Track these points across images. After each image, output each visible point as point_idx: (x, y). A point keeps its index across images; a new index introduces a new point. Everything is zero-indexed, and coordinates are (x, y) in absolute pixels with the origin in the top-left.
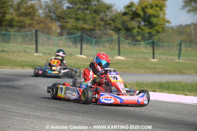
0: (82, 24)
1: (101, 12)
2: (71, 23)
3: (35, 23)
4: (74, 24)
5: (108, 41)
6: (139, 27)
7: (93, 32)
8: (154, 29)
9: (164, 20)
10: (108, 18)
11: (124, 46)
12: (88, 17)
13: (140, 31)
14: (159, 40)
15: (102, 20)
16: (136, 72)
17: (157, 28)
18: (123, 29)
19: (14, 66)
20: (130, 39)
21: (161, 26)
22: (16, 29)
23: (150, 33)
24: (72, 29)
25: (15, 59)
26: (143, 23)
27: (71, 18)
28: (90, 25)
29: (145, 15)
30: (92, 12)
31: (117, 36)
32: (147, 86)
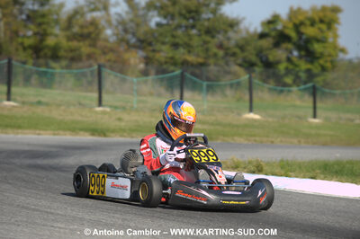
0: (184, 54)
1: (219, 32)
2: (164, 52)
3: (98, 51)
4: (170, 55)
5: (231, 85)
6: (289, 60)
7: (204, 68)
8: (316, 64)
9: (335, 47)
10: (232, 43)
11: (260, 94)
12: (196, 42)
13: (291, 67)
14: (326, 84)
15: (220, 46)
16: (281, 141)
17: (321, 62)
18: (260, 64)
19: (59, 129)
20: (272, 81)
21: (329, 59)
22: (64, 63)
23: (308, 71)
24: (166, 63)
25: (61, 118)
26: (295, 53)
27: (164, 43)
28: (198, 56)
29: (300, 38)
30: (202, 32)
31: (247, 77)
32: (300, 168)
